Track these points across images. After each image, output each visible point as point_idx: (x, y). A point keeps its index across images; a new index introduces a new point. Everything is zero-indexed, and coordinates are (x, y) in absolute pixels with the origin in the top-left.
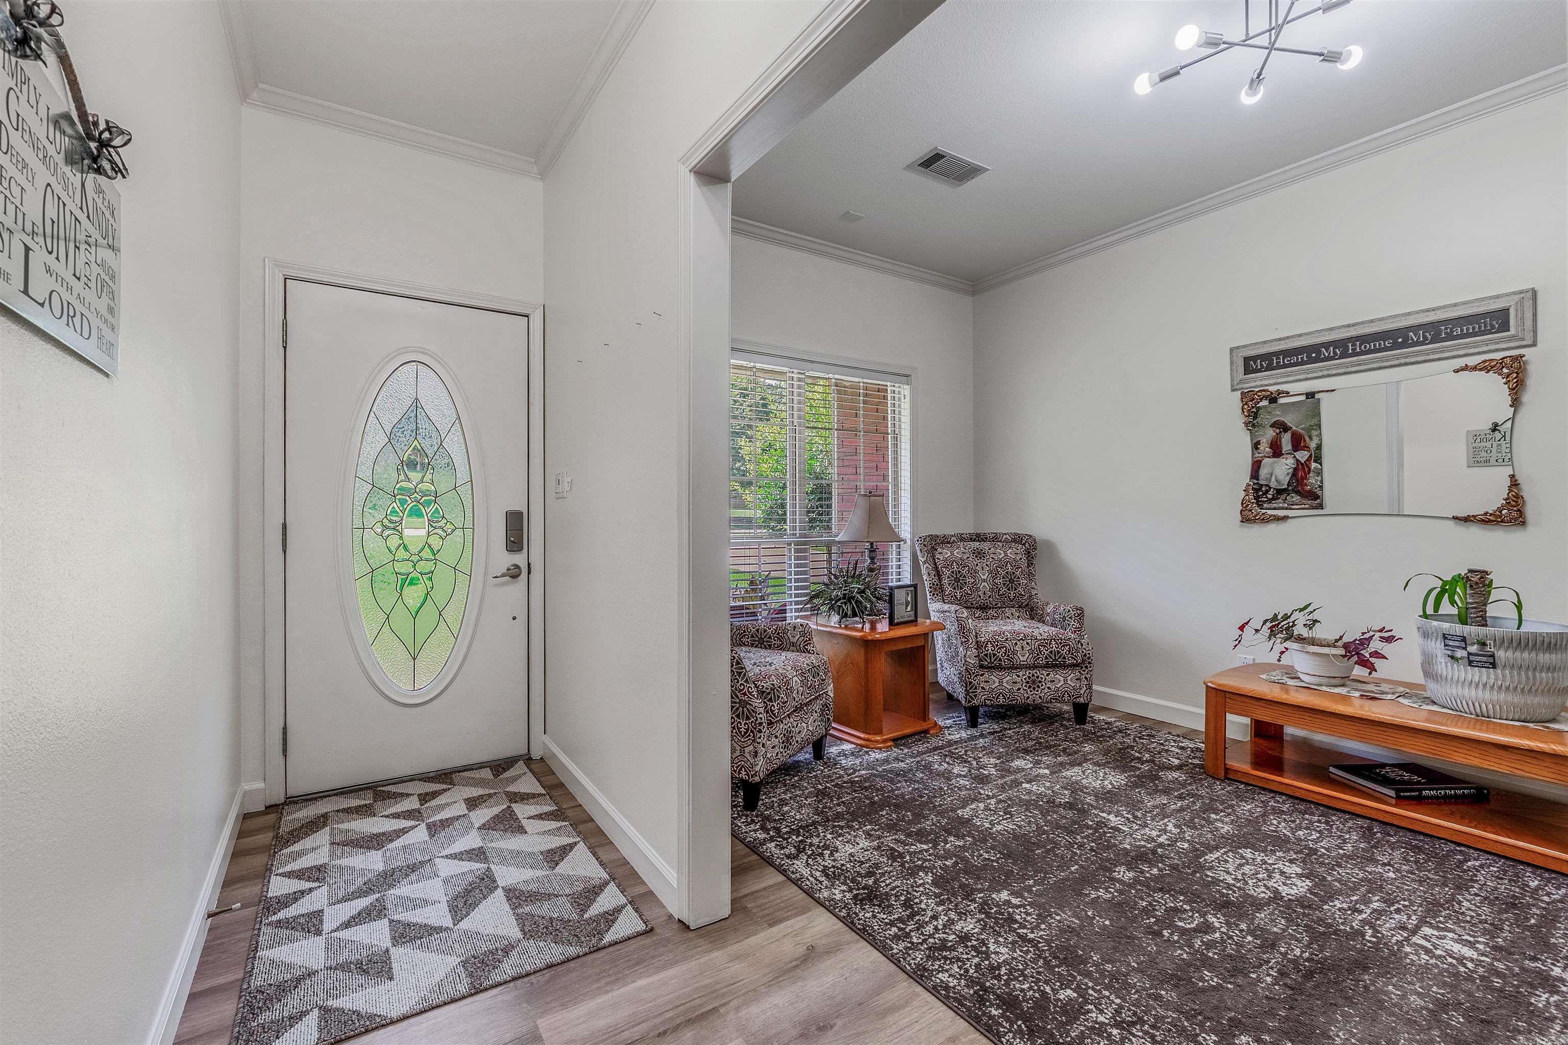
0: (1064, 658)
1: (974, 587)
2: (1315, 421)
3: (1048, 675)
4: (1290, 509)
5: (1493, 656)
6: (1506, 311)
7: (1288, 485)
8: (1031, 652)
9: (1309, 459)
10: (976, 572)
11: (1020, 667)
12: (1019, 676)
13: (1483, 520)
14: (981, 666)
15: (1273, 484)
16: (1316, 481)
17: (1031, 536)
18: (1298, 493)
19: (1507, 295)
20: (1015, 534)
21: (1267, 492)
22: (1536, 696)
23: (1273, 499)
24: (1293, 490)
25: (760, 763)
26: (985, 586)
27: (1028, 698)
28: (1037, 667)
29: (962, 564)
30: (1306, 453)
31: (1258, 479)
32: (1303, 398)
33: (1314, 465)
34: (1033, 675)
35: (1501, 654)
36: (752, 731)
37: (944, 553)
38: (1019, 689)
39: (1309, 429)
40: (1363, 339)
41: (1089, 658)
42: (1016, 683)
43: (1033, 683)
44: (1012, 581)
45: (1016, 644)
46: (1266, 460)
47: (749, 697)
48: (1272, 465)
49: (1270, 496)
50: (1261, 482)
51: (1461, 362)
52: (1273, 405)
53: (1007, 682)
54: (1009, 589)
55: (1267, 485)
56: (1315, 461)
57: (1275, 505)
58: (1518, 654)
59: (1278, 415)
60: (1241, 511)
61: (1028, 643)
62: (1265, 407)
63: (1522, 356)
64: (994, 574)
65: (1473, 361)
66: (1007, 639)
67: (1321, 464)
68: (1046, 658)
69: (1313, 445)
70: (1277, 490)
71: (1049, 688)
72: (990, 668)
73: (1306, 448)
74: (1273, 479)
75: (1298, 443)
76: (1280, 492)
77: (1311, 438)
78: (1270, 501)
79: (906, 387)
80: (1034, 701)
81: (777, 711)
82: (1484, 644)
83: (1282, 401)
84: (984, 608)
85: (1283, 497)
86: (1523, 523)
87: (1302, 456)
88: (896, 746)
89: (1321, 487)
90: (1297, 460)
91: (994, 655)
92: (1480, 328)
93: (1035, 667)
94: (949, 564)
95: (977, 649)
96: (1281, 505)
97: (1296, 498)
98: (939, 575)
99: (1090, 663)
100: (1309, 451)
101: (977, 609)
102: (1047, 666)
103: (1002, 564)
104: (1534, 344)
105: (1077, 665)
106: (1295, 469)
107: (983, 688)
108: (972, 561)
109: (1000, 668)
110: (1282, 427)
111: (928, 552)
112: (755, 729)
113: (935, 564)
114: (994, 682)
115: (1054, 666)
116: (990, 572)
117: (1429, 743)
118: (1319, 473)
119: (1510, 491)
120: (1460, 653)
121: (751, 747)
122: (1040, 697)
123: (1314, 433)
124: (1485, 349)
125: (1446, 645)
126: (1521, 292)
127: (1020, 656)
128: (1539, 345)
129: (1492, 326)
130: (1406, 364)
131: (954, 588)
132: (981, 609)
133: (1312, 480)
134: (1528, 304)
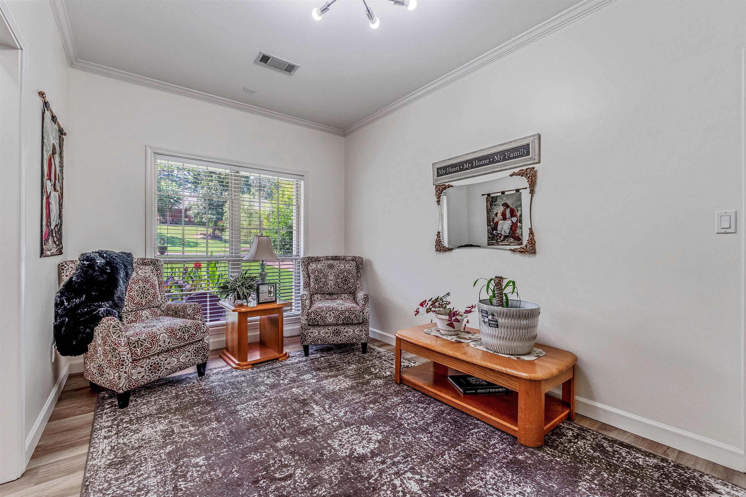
0: (352, 320)
1: (325, 284)
2: (519, 203)
3: (344, 329)
4: (510, 245)
5: (497, 321)
6: (528, 145)
7: (509, 234)
8: (335, 317)
9: (517, 222)
10: (327, 276)
11: (329, 325)
12: (329, 330)
13: (520, 251)
14: (309, 325)
15: (503, 233)
16: (520, 232)
17: (360, 258)
18: (512, 237)
19: (529, 137)
20: (354, 257)
21: (500, 237)
22: (515, 342)
23: (503, 240)
24: (511, 236)
25: (123, 383)
26: (331, 283)
27: (334, 341)
28: (339, 325)
29: (320, 271)
30: (516, 218)
31: (497, 231)
32: (514, 192)
33: (519, 224)
34: (337, 329)
35: (500, 320)
36: (118, 365)
37: (313, 266)
38: (329, 336)
39: (517, 207)
40: (479, 159)
41: (366, 320)
42: (327, 333)
43: (337, 333)
44: (346, 280)
45: (327, 313)
46: (500, 221)
47: (117, 346)
48: (502, 224)
49: (502, 239)
50: (499, 232)
51: (511, 172)
52: (503, 195)
53: (323, 333)
54: (344, 285)
55: (501, 234)
56: (519, 222)
57: (504, 243)
58: (506, 320)
59: (505, 200)
60: (436, 246)
61: (333, 313)
62: (500, 196)
63: (534, 168)
64: (337, 276)
65: (516, 170)
66: (322, 311)
67: (521, 224)
68: (343, 320)
69: (518, 215)
70: (505, 236)
71: (345, 335)
72: (314, 326)
73: (516, 216)
74: (503, 231)
75: (513, 214)
76: (506, 237)
77: (517, 211)
78: (502, 241)
79: (302, 181)
80: (337, 342)
81: (139, 353)
82: (493, 315)
83: (506, 193)
84: (331, 294)
85: (507, 239)
86: (535, 253)
87: (514, 219)
88: (252, 369)
89: (522, 235)
90: (512, 222)
91: (315, 319)
92: (519, 153)
93: (337, 325)
94: (314, 271)
95: (307, 316)
96: (506, 243)
97: (512, 240)
98: (309, 277)
99: (367, 322)
100: (517, 217)
101: (328, 294)
102: (343, 324)
103: (342, 272)
104: (539, 162)
105: (361, 323)
106: (512, 226)
107: (310, 336)
108: (326, 270)
109: (318, 325)
110: (506, 205)
111: (305, 265)
112: (119, 363)
113: (308, 271)
114: (316, 333)
115: (347, 324)
116: (335, 276)
117: (467, 366)
118: (521, 228)
119: (530, 236)
120: (486, 320)
121: (117, 374)
122: (340, 340)
123: (519, 209)
124: (521, 164)
125: (482, 315)
126: (534, 136)
127: (328, 319)
128: (541, 162)
129: (524, 153)
130: (494, 172)
131: (315, 284)
132: (330, 294)
133: (518, 231)
134: (537, 141)
